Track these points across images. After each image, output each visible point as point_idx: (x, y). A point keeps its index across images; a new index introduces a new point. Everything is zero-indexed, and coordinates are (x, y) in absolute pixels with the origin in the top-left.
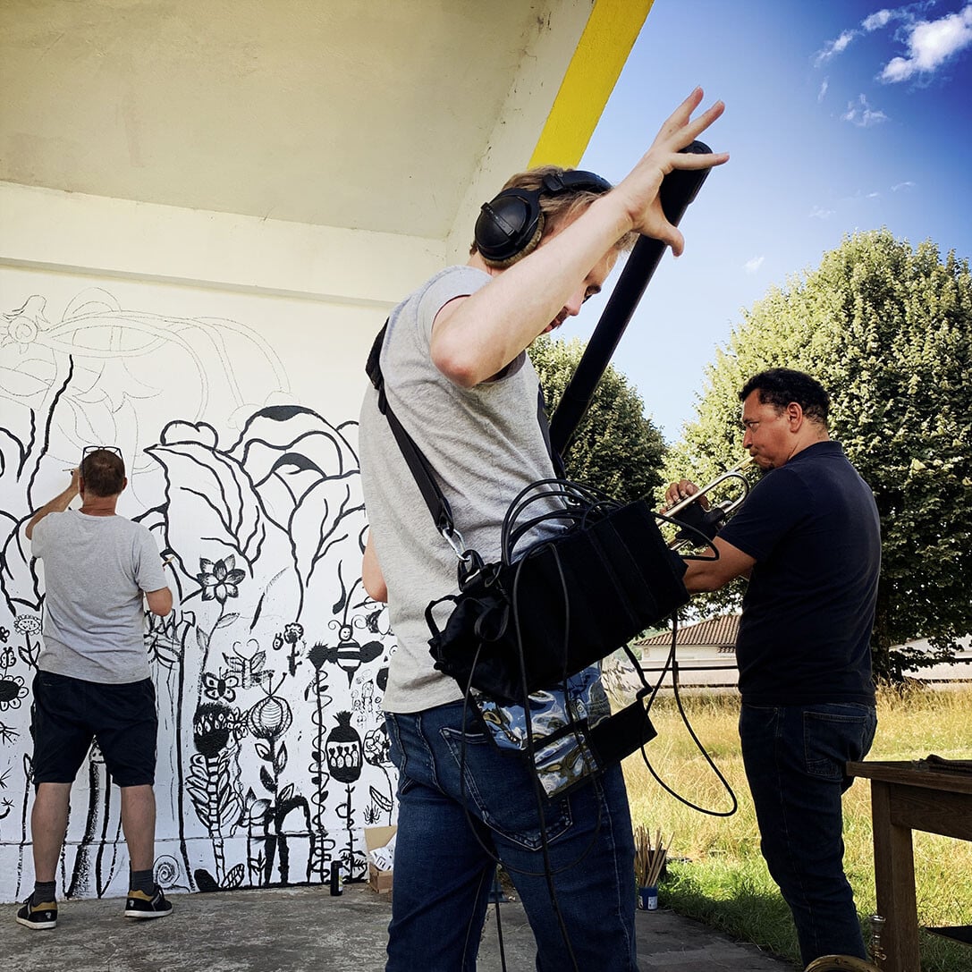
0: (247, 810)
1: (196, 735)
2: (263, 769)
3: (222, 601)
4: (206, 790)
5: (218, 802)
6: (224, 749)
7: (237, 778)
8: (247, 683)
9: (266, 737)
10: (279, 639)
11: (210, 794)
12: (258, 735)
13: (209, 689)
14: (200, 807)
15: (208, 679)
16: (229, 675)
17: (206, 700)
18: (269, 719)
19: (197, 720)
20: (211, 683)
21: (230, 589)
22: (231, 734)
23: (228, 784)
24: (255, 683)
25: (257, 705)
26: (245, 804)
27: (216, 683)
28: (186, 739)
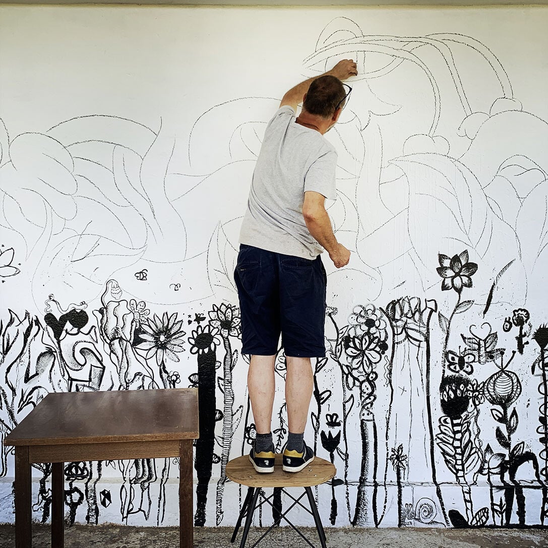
0: (486, 461)
1: (443, 401)
2: (498, 430)
3: (459, 291)
4: (452, 444)
5: (462, 454)
6: (465, 413)
7: (477, 435)
8: (483, 359)
9: (500, 403)
10: (509, 322)
11: (455, 448)
12: (493, 402)
13: (451, 364)
14: (448, 458)
15: (450, 356)
16: (467, 352)
17: (448, 373)
18: (502, 388)
19: (442, 389)
20: (453, 359)
21: (465, 280)
22: (471, 401)
23: (470, 441)
24: (490, 360)
25: (491, 378)
26: (484, 457)
27: (457, 359)
28: (435, 403)
